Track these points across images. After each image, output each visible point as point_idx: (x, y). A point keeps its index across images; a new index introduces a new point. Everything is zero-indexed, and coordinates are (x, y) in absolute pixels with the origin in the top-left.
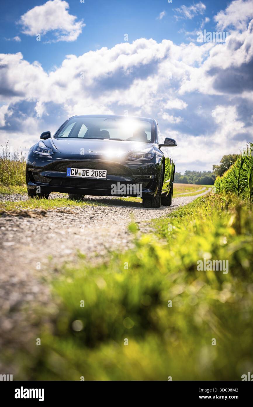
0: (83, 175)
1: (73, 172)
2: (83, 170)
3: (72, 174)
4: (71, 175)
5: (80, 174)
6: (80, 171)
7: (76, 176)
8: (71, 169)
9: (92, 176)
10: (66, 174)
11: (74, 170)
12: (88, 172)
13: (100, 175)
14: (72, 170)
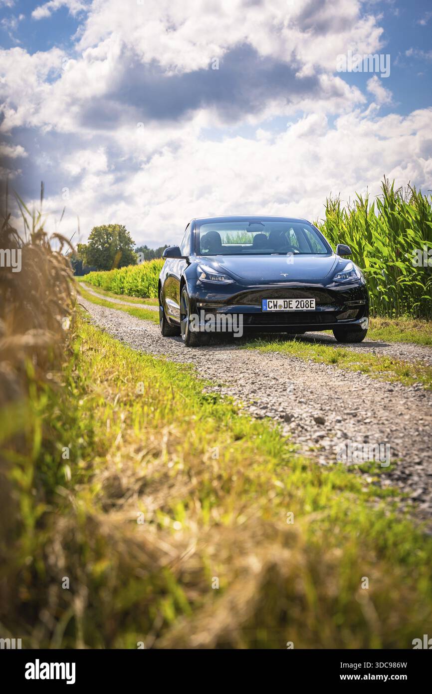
0: (285, 308)
1: (271, 305)
2: (284, 301)
3: (270, 307)
4: (268, 309)
5: (280, 306)
6: (280, 302)
7: (275, 309)
8: (268, 300)
9: (296, 307)
10: (261, 309)
11: (273, 302)
12: (290, 302)
13: (307, 306)
14: (269, 302)
